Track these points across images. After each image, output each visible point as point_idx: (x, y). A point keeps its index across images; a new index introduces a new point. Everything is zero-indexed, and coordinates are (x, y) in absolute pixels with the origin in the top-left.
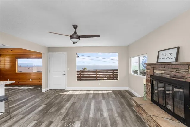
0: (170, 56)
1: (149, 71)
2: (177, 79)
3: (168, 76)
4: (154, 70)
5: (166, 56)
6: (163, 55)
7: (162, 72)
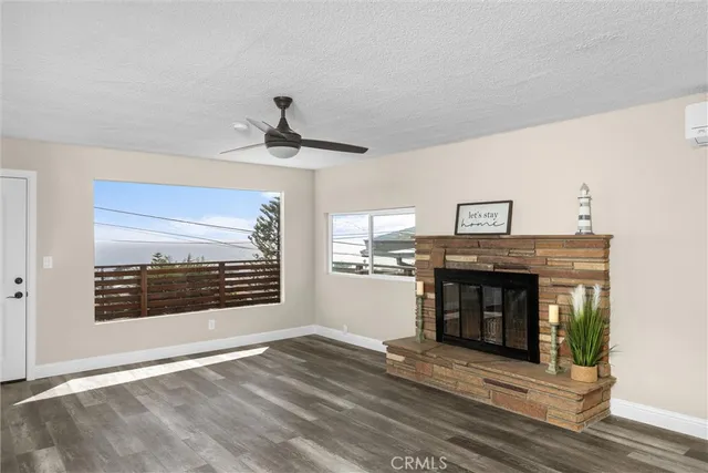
0: (491, 221)
1: (427, 257)
2: (516, 271)
3: (490, 267)
4: (445, 254)
5: (482, 220)
6: (471, 216)
7: (474, 258)
